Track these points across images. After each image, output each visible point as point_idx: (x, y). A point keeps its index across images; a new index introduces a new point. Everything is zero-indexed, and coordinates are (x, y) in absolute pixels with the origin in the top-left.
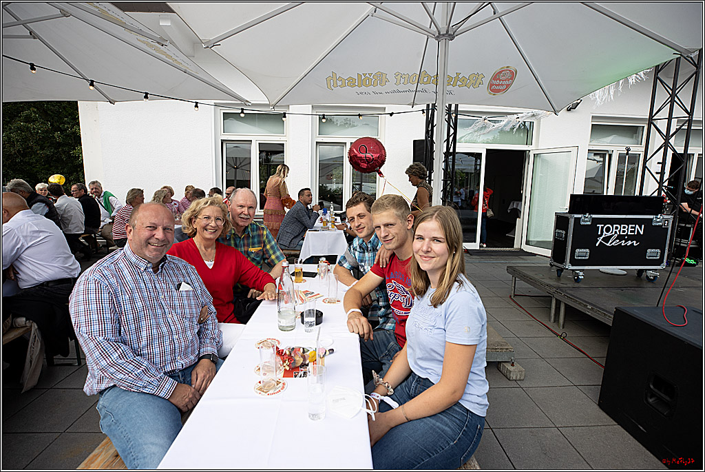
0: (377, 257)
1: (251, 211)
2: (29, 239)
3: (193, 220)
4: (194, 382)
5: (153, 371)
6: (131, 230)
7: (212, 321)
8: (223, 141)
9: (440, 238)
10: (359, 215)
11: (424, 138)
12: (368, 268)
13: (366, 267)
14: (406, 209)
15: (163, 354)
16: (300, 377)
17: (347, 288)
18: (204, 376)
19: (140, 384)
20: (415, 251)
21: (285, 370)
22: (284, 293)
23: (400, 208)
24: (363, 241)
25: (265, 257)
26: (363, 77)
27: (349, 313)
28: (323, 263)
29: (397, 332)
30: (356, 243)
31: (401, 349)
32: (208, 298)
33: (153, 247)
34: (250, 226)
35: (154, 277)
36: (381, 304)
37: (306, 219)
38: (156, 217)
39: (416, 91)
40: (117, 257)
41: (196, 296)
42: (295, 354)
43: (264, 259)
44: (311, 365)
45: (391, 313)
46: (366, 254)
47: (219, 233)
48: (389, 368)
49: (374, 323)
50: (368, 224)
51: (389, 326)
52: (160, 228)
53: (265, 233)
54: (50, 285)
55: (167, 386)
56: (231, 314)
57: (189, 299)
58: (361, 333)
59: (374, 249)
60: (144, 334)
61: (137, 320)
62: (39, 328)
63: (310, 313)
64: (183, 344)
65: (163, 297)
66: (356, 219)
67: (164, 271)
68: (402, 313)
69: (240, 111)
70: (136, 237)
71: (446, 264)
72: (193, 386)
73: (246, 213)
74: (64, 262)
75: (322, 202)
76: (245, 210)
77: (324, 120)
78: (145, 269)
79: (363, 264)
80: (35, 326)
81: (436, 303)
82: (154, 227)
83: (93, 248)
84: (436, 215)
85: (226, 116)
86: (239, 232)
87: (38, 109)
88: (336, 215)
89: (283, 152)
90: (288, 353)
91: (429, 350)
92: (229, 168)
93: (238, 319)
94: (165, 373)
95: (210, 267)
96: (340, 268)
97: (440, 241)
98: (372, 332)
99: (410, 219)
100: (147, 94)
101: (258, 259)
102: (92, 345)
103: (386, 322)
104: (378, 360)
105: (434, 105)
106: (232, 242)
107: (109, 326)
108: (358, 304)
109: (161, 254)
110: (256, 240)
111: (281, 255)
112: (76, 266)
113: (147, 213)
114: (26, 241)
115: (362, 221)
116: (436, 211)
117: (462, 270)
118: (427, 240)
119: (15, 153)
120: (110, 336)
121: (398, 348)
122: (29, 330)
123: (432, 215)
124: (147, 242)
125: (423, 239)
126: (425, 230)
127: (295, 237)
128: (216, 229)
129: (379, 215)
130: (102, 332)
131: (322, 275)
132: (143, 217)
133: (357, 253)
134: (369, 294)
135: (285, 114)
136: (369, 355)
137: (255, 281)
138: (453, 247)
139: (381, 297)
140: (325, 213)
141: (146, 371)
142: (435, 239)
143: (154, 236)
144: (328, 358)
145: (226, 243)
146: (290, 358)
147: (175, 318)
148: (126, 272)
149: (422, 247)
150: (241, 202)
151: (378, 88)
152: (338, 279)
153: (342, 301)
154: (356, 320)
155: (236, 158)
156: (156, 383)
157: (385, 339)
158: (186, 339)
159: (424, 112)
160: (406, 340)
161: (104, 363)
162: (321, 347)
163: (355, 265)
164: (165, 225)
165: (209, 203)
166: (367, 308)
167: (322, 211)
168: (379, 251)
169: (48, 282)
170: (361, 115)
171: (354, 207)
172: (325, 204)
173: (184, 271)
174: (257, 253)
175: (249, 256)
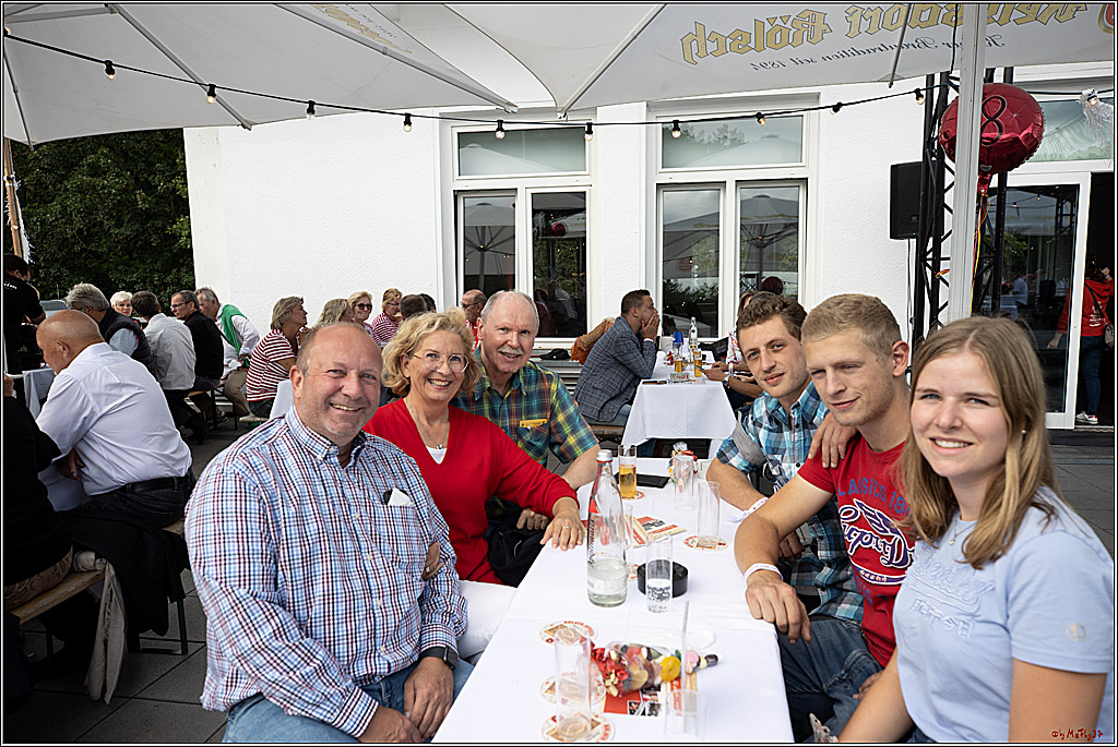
0: (815, 443)
1: (525, 340)
2: (103, 399)
3: (405, 360)
4: (408, 706)
5: (334, 673)
6: (300, 378)
7: (447, 575)
8: (457, 194)
9: (986, 396)
10: (771, 345)
11: (920, 159)
12: (790, 468)
13: (784, 466)
14: (888, 329)
15: (352, 636)
16: (644, 714)
17: (741, 515)
18: (430, 695)
19: (308, 695)
20: (917, 425)
21: (609, 695)
22: (602, 521)
23: (874, 326)
24: (779, 404)
25: (553, 439)
26: (768, 27)
27: (748, 572)
28: (681, 454)
29: (867, 626)
30: (760, 408)
31: (881, 667)
32: (439, 527)
33: (340, 412)
34: (522, 372)
35: (341, 473)
36: (822, 554)
37: (635, 358)
38: (346, 351)
39: (900, 46)
40: (273, 431)
41: (418, 518)
42: (631, 660)
43: (552, 446)
44: (665, 688)
45: (847, 579)
46: (786, 434)
47: (455, 388)
48: (851, 715)
49: (809, 601)
50: (792, 368)
51: (845, 610)
52: (353, 374)
53: (554, 387)
54: (138, 490)
55: (359, 709)
56: (482, 563)
57: (406, 525)
58: (781, 621)
59: (807, 423)
60: (318, 589)
61: (308, 560)
62: (117, 574)
63: (659, 568)
64: (391, 619)
65: (358, 515)
66: (763, 353)
67: (359, 464)
68: (882, 579)
69: (495, 128)
70: (309, 392)
71: (1003, 461)
72: (408, 714)
73: (514, 343)
74: (162, 444)
75: (672, 320)
76: (513, 338)
77: (676, 134)
78: (325, 458)
79: (779, 457)
80: (110, 571)
81: (980, 556)
82: (341, 373)
83: (208, 419)
84: (971, 338)
85: (464, 139)
86: (500, 385)
87: (111, 148)
88: (703, 346)
89: (584, 209)
90: (614, 656)
91: (961, 676)
92: (469, 249)
93: (497, 575)
94: (355, 681)
95: (439, 461)
96: (721, 469)
97: (986, 403)
98: (808, 623)
99: (900, 351)
100: (312, 104)
101: (539, 444)
102: (225, 604)
103: (836, 600)
104: (822, 692)
105: (946, 76)
106: (486, 407)
107: (257, 568)
108: (769, 554)
109: (354, 427)
110: (535, 403)
111: (589, 436)
112: (183, 454)
113: (329, 345)
114: (98, 403)
115: (778, 357)
116: (970, 331)
117: (1046, 478)
118: (950, 399)
119: (73, 236)
120: (258, 589)
121: (871, 666)
122: (100, 579)
123: (962, 340)
124: (328, 403)
125: (938, 397)
126: (944, 377)
127: (612, 399)
128: (449, 380)
129: (822, 344)
130: (245, 579)
131: (681, 482)
132: (323, 353)
133: (763, 433)
134: (793, 531)
135: (590, 125)
136: (799, 676)
137: (532, 492)
138: (1020, 417)
139: (821, 538)
140: (678, 343)
141: (322, 670)
142: (972, 398)
143: (340, 389)
144: (706, 677)
145: (473, 409)
146: (620, 668)
147: (379, 562)
148: (290, 461)
149: (937, 416)
150: (505, 321)
151: (805, 50)
152: (721, 493)
153: (731, 546)
154: (767, 589)
155: (483, 227)
156: (337, 699)
157: (837, 642)
158: (397, 607)
159: (919, 96)
160: (893, 645)
161: (245, 643)
162: (689, 649)
163: (757, 461)
164: (361, 369)
165: (437, 324)
166: (791, 562)
167: (671, 339)
168: (820, 430)
169: (134, 485)
170: (763, 116)
171: (759, 326)
172: (679, 322)
173: (395, 468)
174: (537, 432)
175: (520, 437)
